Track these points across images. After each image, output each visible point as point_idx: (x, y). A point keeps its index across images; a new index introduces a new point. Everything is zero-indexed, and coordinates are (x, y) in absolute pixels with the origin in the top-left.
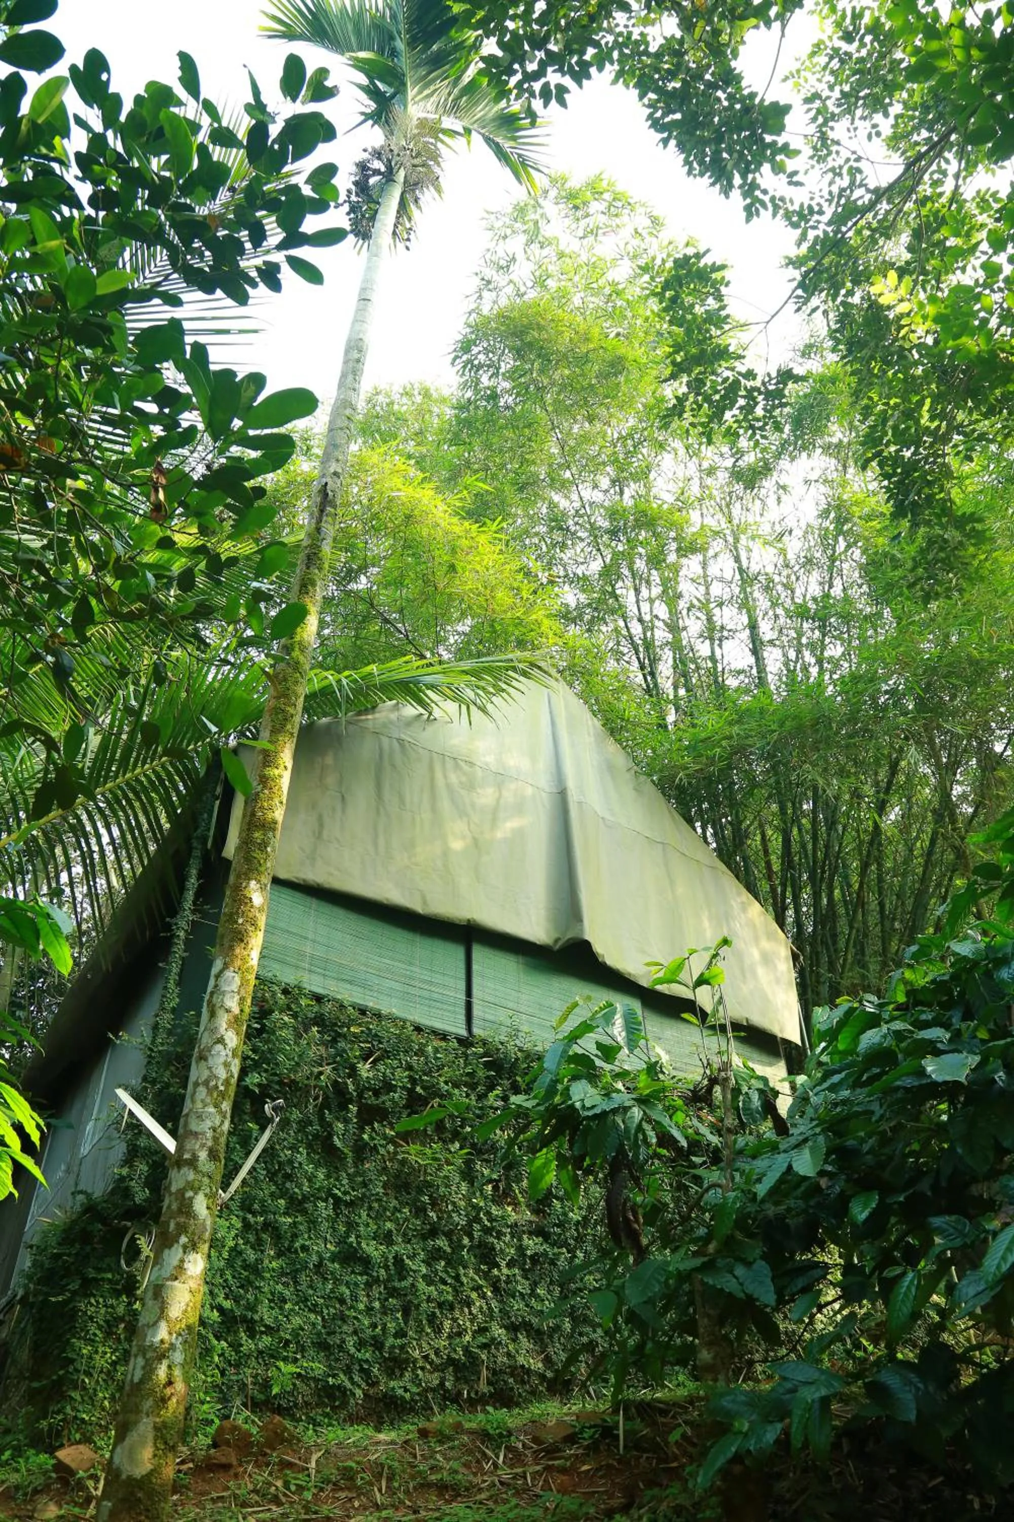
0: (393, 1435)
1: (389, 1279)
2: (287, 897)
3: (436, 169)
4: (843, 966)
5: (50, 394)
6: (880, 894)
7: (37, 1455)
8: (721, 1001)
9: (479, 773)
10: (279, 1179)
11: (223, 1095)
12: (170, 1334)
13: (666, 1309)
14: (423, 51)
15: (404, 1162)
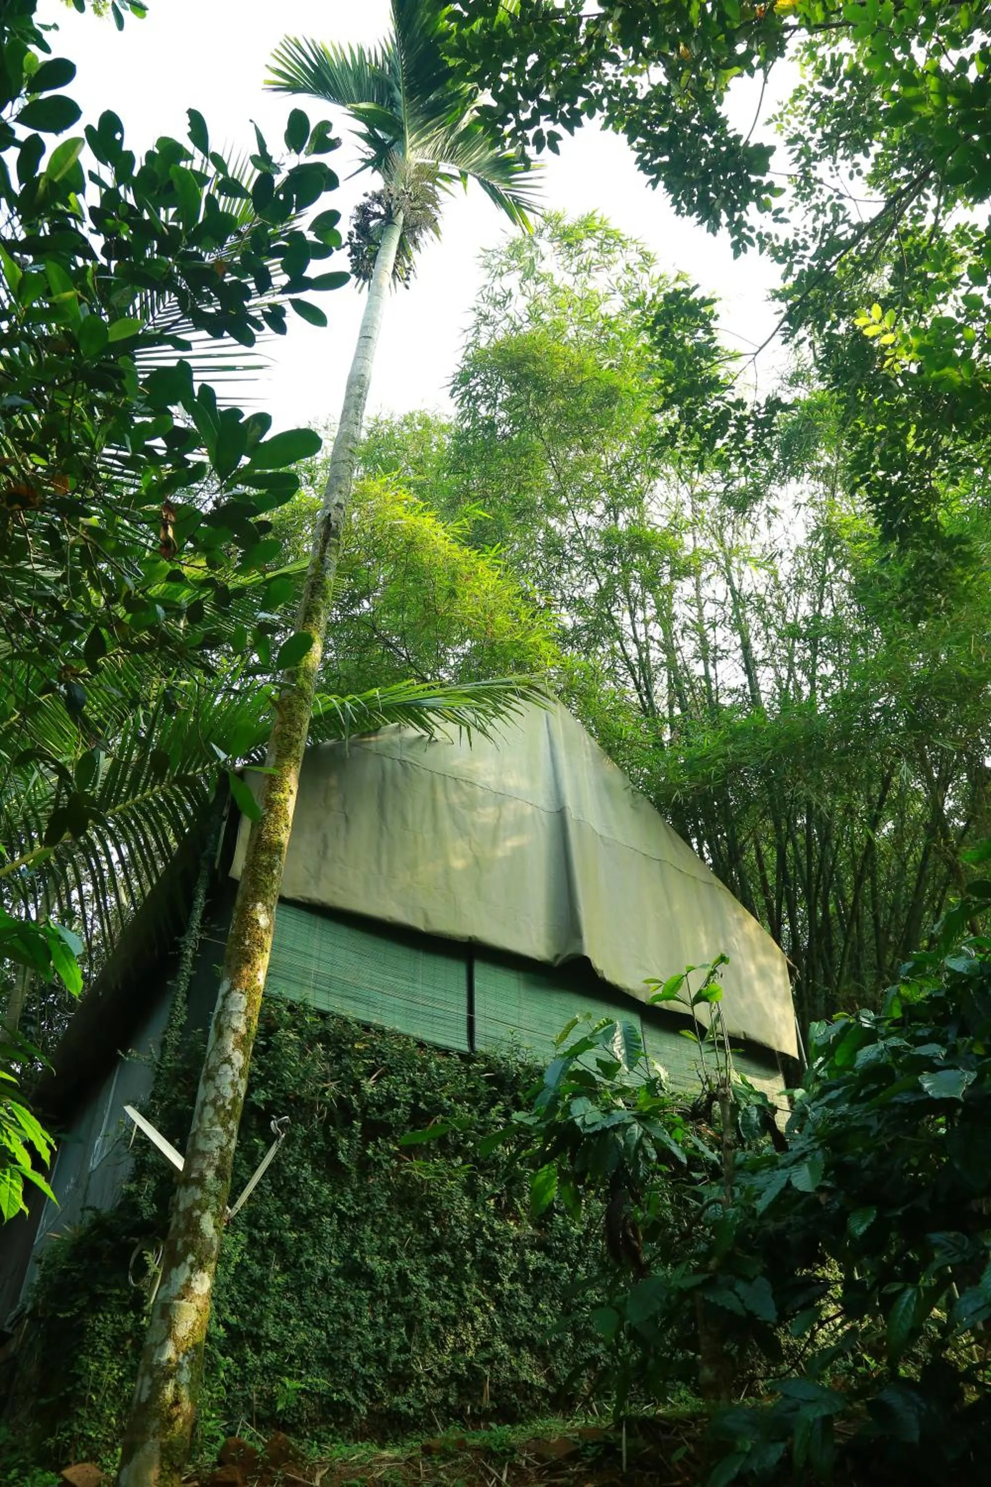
0: (397, 1452)
1: (393, 1294)
2: (292, 917)
3: (434, 212)
4: (839, 979)
5: (64, 433)
6: (874, 907)
7: (43, 1473)
8: (718, 1018)
9: (480, 793)
10: (284, 1194)
11: (230, 1115)
12: (177, 1353)
13: (668, 1325)
14: (421, 101)
15: (407, 1177)
